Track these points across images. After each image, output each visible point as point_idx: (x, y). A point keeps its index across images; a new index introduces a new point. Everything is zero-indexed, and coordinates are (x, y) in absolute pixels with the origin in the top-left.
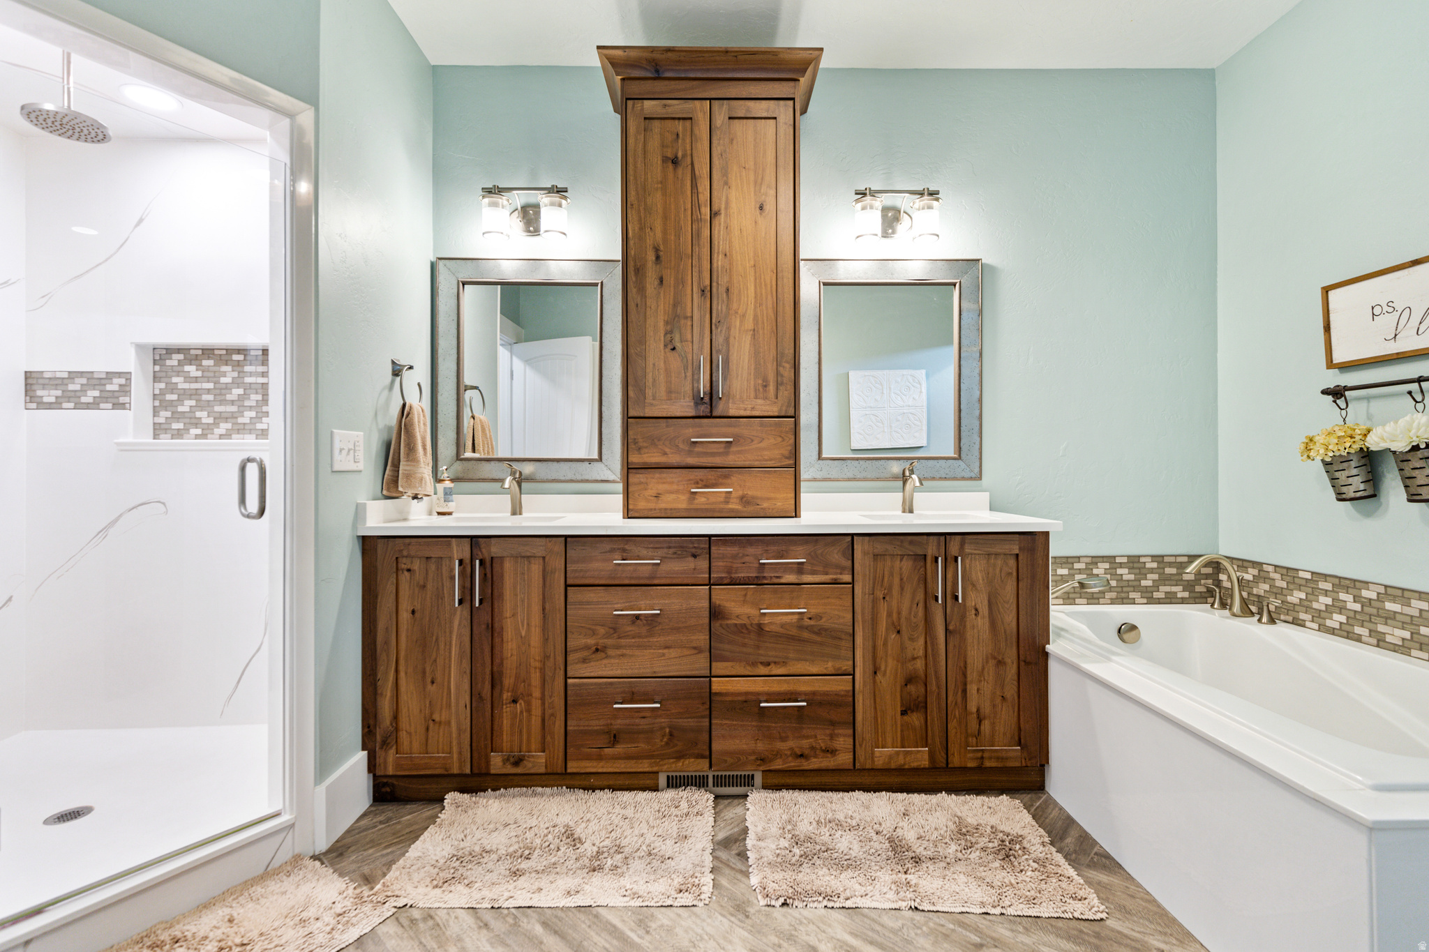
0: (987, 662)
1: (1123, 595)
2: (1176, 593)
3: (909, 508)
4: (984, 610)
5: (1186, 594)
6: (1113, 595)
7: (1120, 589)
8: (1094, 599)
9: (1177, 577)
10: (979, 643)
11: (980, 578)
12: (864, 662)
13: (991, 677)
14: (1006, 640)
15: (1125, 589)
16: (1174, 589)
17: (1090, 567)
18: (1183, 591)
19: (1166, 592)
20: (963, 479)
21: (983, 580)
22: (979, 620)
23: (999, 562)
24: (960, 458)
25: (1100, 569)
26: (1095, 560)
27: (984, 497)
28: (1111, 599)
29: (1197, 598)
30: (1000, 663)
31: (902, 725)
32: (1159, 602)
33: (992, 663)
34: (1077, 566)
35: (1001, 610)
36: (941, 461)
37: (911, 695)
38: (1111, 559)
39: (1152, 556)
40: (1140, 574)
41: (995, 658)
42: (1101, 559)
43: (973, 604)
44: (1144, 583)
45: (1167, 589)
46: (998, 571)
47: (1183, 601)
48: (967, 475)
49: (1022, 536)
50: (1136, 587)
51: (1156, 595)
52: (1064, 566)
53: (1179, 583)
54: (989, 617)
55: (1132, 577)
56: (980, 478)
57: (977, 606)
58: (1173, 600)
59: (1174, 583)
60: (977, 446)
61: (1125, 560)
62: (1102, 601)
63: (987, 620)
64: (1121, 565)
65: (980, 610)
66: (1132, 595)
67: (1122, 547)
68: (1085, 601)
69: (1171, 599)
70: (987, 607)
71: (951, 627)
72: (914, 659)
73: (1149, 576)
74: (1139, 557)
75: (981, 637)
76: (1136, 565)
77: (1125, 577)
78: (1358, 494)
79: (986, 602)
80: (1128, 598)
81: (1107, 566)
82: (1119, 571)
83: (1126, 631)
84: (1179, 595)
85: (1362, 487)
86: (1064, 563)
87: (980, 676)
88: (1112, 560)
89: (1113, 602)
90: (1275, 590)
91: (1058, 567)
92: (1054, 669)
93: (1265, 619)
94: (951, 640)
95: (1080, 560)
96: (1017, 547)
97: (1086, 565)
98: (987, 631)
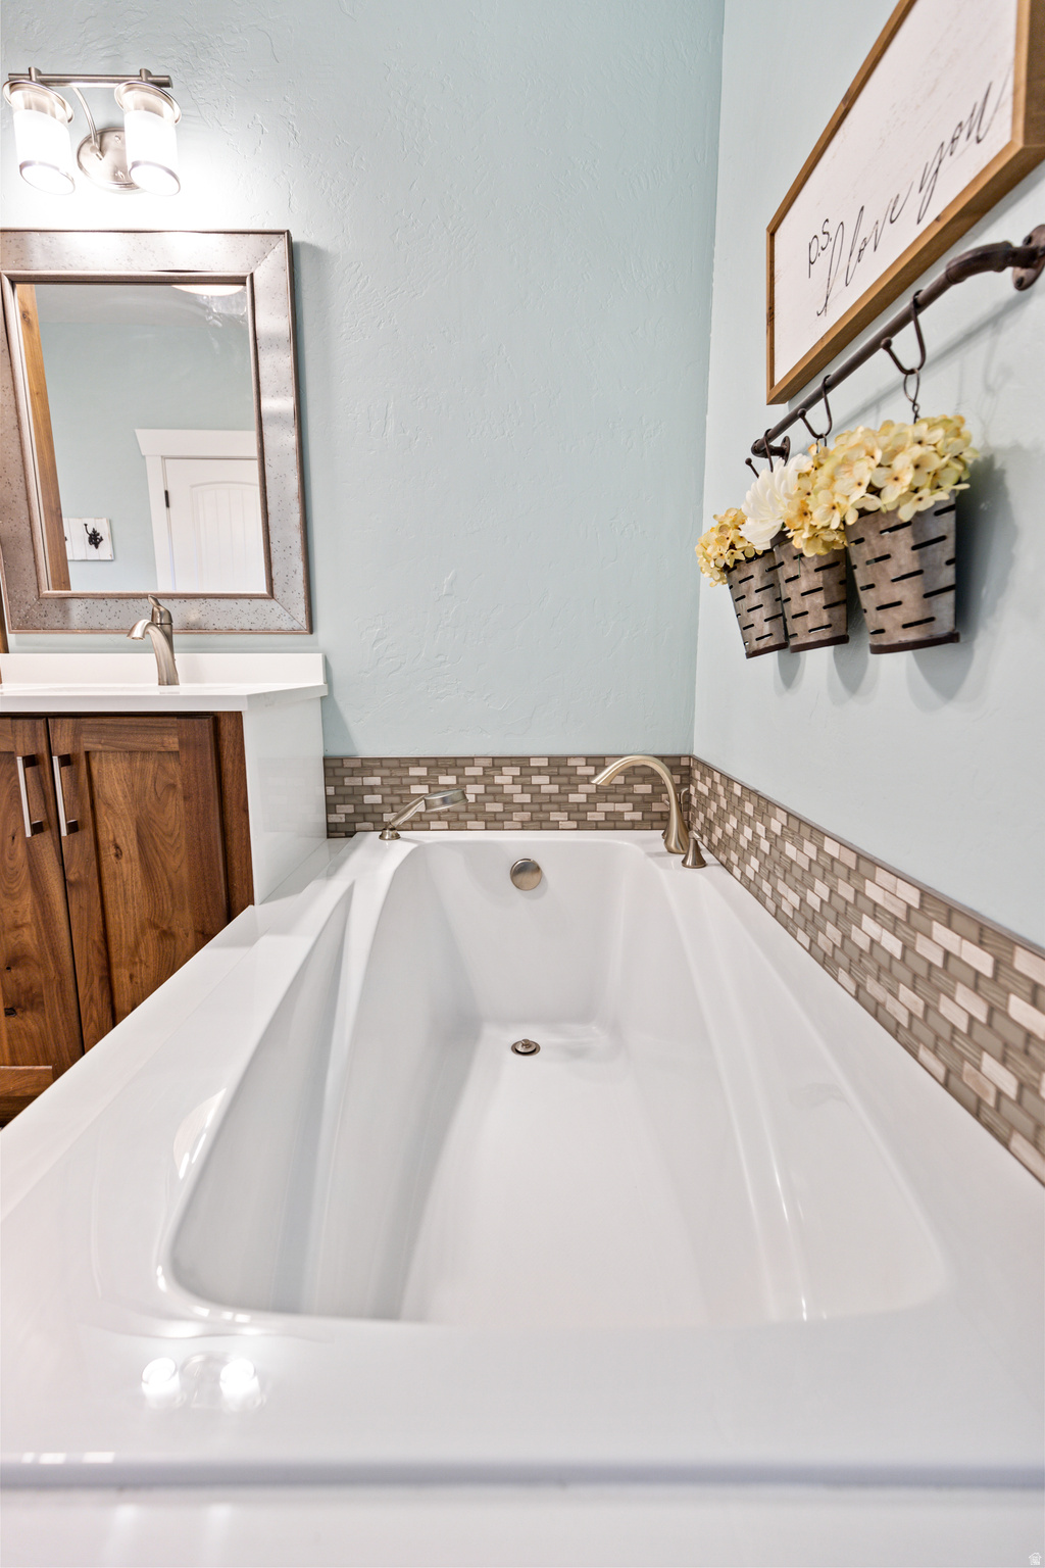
0: (143, 933)
1: (541, 816)
2: (622, 813)
3: (169, 678)
4: (130, 847)
5: (638, 816)
6: (526, 816)
7: (537, 807)
8: (493, 822)
9: (625, 790)
10: (126, 903)
11: (120, 793)
13: (151, 958)
14: (173, 897)
15: (544, 807)
16: (620, 807)
17: (491, 773)
18: (634, 810)
19: (606, 813)
20: (280, 632)
21: (125, 797)
22: (124, 865)
23: (151, 766)
25: (505, 778)
26: (497, 763)
28: (522, 822)
29: (655, 821)
30: (166, 935)
31: (9, 1032)
32: (597, 826)
33: (151, 935)
34: (469, 771)
35: (161, 848)
36: (241, 602)
37: (19, 985)
38: (522, 762)
39: (587, 758)
40: (567, 784)
41: (156, 926)
42: (508, 762)
43: (111, 838)
44: (573, 798)
45: (609, 807)
46: (149, 781)
47: (633, 826)
48: (286, 625)
50: (562, 806)
51: (591, 816)
52: (450, 771)
53: (628, 798)
54: (141, 860)
55: (555, 789)
56: (312, 631)
57: (118, 841)
58: (618, 824)
59: (621, 798)
61: (544, 763)
62: (507, 824)
63: (137, 865)
64: (539, 771)
65: (124, 848)
66: (554, 816)
67: (539, 744)
68: (482, 824)
69: (614, 823)
70: (135, 842)
71: (71, 877)
72: (17, 927)
73: (581, 788)
74: (567, 758)
75: (129, 893)
76: (562, 771)
77: (544, 789)
79: (133, 835)
80: (548, 820)
81: (516, 771)
82: (536, 780)
83: (525, 871)
84: (627, 817)
86: (451, 766)
87: (133, 956)
88: (525, 762)
89: (524, 826)
91: (441, 773)
93: (689, 862)
94: (73, 897)
95: (471, 760)
96: (176, 740)
97: (484, 771)
98: (140, 883)
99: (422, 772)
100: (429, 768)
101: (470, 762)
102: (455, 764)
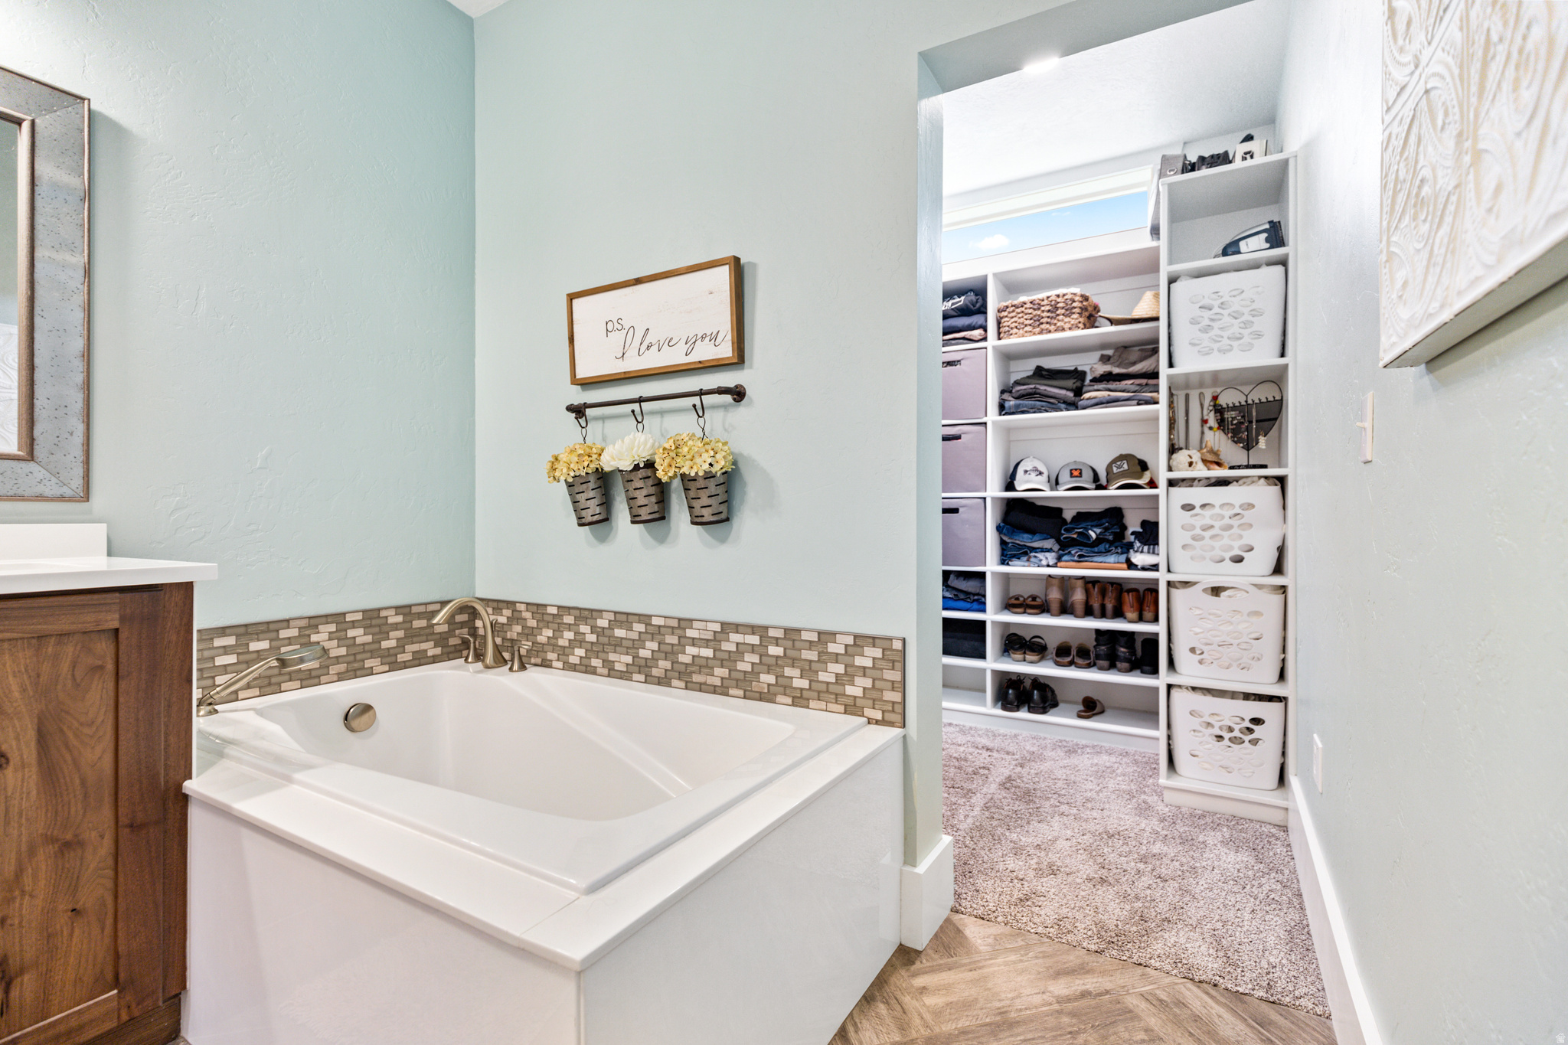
0: (32, 851)
1: (356, 665)
2: (426, 651)
4: (25, 751)
5: (438, 651)
6: (342, 667)
7: (351, 658)
8: (310, 679)
9: (427, 631)
11: (15, 688)
13: (42, 883)
14: (86, 796)
15: (359, 657)
16: (424, 646)
17: (307, 632)
18: (435, 647)
19: (413, 652)
20: (40, 498)
21: (24, 690)
22: (11, 775)
23: (69, 650)
24: (31, 456)
25: (320, 637)
26: (314, 622)
27: (98, 533)
28: (338, 674)
29: (451, 653)
30: (68, 846)
32: (406, 666)
33: (45, 852)
34: (283, 634)
35: (74, 741)
38: (338, 618)
39: (397, 608)
40: (380, 632)
41: (53, 841)
42: (324, 619)
44: (385, 644)
45: (415, 647)
46: (64, 668)
47: (435, 660)
48: (51, 488)
49: (128, 596)
50: (373, 651)
51: (401, 658)
52: (261, 636)
53: (429, 637)
54: (40, 762)
55: (369, 638)
56: (86, 496)
57: (5, 748)
58: (422, 661)
59: (424, 638)
60: (78, 438)
61: (359, 616)
62: (323, 679)
63: (33, 770)
64: (354, 625)
65: (13, 754)
66: (368, 664)
67: (352, 600)
68: (297, 684)
69: (420, 660)
70: (33, 744)
73: (392, 634)
74: (379, 610)
76: (374, 622)
77: (359, 641)
78: (596, 518)
79: (31, 734)
80: (363, 668)
81: (332, 628)
82: (351, 633)
83: (357, 716)
84: (430, 653)
85: (598, 510)
86: (263, 632)
87: (10, 890)
88: (341, 619)
89: (341, 677)
90: (526, 632)
91: (252, 640)
92: (199, 825)
93: (516, 667)
95: (286, 623)
96: (117, 616)
97: (299, 632)
98: (34, 792)
99: (230, 641)
100: (238, 636)
101: (285, 624)
102: (268, 628)
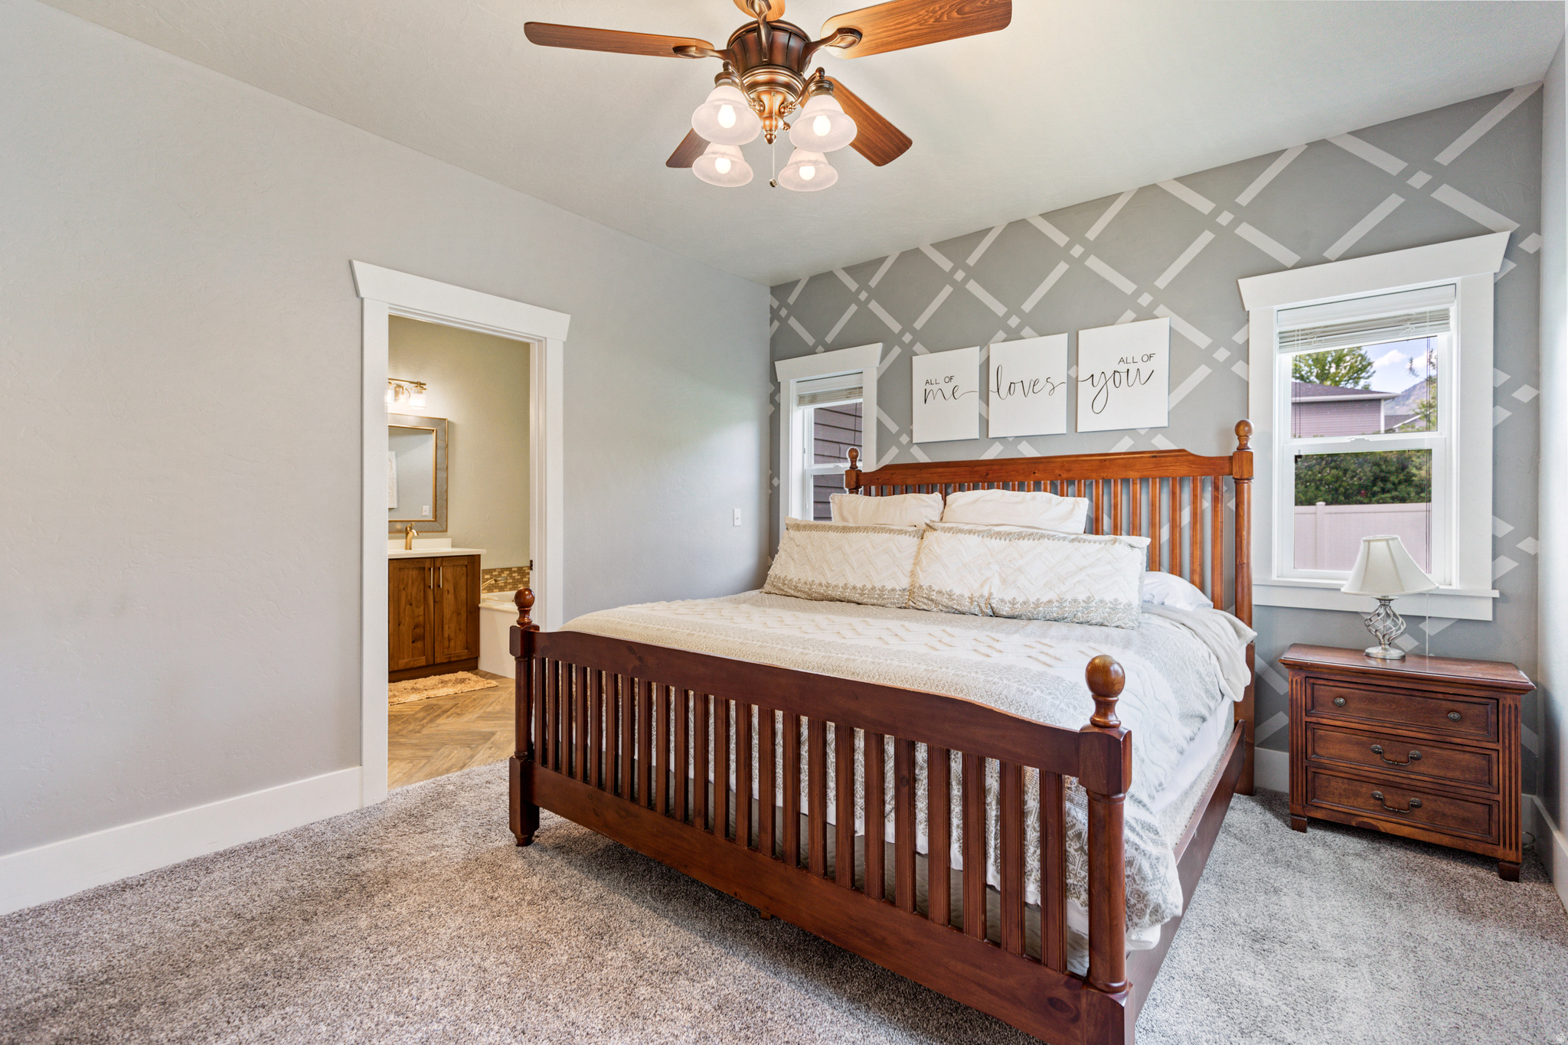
0: (453, 614)
3: (409, 547)
4: (452, 591)
6: (511, 586)
8: (501, 588)
10: (449, 606)
11: (450, 576)
12: (394, 620)
13: (455, 621)
14: (462, 603)
17: (500, 573)
20: (438, 531)
22: (449, 595)
23: (459, 569)
24: (436, 520)
25: (504, 574)
26: (502, 570)
27: (448, 541)
30: (459, 614)
31: (413, 648)
33: (455, 614)
34: (494, 573)
35: (459, 590)
36: (426, 523)
37: (417, 633)
38: (509, 569)
42: (505, 569)
43: (447, 588)
46: (458, 573)
48: (440, 529)
49: (468, 558)
55: (519, 577)
56: (446, 531)
57: (449, 589)
60: (445, 515)
61: (516, 569)
63: (453, 595)
64: (514, 572)
65: (450, 591)
68: (496, 590)
70: (453, 589)
71: (436, 600)
72: (418, 616)
75: (450, 603)
79: (453, 587)
81: (508, 572)
82: (514, 575)
87: (449, 621)
92: (483, 615)
94: (436, 606)
95: (495, 570)
96: (467, 561)
98: (453, 600)
